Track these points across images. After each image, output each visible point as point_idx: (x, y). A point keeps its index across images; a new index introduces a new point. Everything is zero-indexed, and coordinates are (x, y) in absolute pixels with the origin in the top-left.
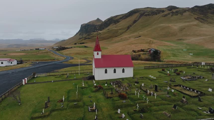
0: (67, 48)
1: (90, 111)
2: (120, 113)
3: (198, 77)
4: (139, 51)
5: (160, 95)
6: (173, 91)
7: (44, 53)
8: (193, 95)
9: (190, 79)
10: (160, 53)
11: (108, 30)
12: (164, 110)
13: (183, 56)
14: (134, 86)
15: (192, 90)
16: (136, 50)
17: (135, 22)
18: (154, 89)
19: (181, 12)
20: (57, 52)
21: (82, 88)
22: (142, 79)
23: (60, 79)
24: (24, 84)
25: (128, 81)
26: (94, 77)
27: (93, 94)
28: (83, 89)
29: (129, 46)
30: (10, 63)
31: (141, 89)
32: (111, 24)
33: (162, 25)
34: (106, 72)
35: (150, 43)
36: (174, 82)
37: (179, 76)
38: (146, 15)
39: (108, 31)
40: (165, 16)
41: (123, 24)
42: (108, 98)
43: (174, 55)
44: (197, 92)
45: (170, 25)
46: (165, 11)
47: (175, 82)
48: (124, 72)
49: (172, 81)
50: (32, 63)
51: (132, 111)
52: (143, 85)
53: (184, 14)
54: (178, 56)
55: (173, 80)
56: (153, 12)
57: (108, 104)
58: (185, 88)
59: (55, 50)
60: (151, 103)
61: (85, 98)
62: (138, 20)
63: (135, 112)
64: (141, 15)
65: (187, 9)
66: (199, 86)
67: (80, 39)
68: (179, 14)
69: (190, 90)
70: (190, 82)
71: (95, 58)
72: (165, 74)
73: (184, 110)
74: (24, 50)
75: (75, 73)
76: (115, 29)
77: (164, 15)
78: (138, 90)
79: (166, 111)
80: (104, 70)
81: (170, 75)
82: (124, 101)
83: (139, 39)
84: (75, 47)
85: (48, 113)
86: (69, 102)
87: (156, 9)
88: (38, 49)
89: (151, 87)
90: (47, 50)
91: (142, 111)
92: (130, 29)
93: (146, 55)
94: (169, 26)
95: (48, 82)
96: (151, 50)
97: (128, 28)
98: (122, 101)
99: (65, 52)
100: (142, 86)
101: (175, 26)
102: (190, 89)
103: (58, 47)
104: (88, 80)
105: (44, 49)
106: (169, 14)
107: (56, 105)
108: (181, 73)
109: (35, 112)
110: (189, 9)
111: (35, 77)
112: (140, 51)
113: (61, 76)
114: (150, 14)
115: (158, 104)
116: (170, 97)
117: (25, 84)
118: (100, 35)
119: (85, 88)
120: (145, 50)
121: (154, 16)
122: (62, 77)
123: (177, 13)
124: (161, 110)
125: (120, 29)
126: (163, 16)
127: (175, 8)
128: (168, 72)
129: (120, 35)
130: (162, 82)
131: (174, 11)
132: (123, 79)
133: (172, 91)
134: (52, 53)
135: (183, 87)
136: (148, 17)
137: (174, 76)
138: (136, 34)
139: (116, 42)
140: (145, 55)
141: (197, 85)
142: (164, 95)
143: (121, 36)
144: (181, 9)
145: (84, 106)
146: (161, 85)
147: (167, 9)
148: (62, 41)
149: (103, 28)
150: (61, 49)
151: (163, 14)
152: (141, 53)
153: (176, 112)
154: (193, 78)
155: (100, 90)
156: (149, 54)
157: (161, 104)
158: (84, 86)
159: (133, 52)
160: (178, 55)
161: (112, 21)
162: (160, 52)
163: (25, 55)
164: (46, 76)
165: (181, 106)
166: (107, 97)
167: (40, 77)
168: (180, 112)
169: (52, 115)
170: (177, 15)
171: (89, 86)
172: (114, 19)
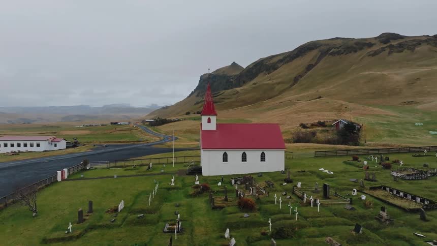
0: (171, 121)
1: (167, 231)
2: (229, 238)
3: (433, 173)
4: (313, 125)
5: (331, 204)
6: (364, 197)
7: (125, 130)
8: (411, 208)
9: (412, 175)
10: (359, 130)
11: (254, 86)
12: (331, 235)
13: (413, 136)
14: (279, 188)
15: (409, 197)
16: (307, 124)
17: (309, 67)
18: (322, 194)
19: (411, 44)
20: (150, 129)
21: (169, 189)
22: (301, 176)
23: (133, 173)
24: (59, 179)
25: (270, 177)
26: (201, 169)
27: (185, 201)
28: (171, 190)
29: (295, 115)
30: (53, 145)
31: (293, 193)
32: (260, 73)
33: (367, 73)
34: (225, 158)
35: (339, 110)
36: (372, 181)
37: (388, 171)
38: (333, 54)
39: (254, 88)
40: (375, 54)
41: (285, 72)
42: (215, 208)
43: (392, 134)
44: (422, 201)
45: (385, 73)
46: (375, 44)
47: (375, 181)
48: (264, 161)
49: (369, 180)
50: (94, 146)
51: (258, 234)
52: (299, 185)
53: (417, 49)
54: (400, 136)
55: (371, 177)
56: (348, 48)
57: (211, 220)
58: (395, 193)
59: (147, 125)
60: (306, 220)
61: (167, 208)
62: (316, 64)
63: (262, 236)
64: (322, 54)
65: (424, 39)
66: (431, 191)
67: (198, 103)
68: (406, 50)
69: (406, 197)
70: (411, 183)
71: (203, 129)
72: (358, 166)
73: (379, 238)
74: (90, 126)
75: (167, 163)
76: (270, 82)
77: (372, 53)
78: (286, 195)
79: (336, 237)
80: (220, 154)
81: (368, 168)
82: (246, 215)
83: (316, 102)
84: (185, 119)
85: (79, 232)
86: (130, 212)
87: (354, 41)
88: (116, 123)
89: (316, 189)
90: (132, 125)
91: (279, 234)
92: (298, 82)
93: (328, 133)
94: (383, 74)
95: (107, 177)
96: (341, 123)
97: (296, 80)
98: (240, 214)
99: (164, 128)
100: (296, 186)
101: (397, 74)
102: (405, 195)
103: (153, 120)
104: (187, 174)
105: (127, 123)
106: (383, 49)
107: (101, 217)
108: (394, 166)
109: (56, 229)
110: (429, 38)
111: (88, 168)
112: (316, 125)
113: (137, 167)
114: (343, 50)
115: (323, 222)
116: (352, 209)
117: (63, 179)
118: (237, 95)
119: (174, 188)
120: (327, 124)
121: (350, 54)
122: (138, 169)
123: (401, 48)
124: (324, 235)
125: (278, 83)
126: (369, 56)
127: (396, 37)
128: (365, 163)
129: (277, 95)
130: (343, 182)
131: (395, 43)
132: (260, 175)
133: (361, 198)
134: (140, 131)
135: (391, 190)
136: (337, 57)
137: (377, 170)
138: (311, 92)
139: (269, 109)
140: (326, 134)
141: (427, 188)
142: (341, 207)
143: (280, 96)
144: (411, 39)
145: (158, 222)
146: (340, 187)
147: (378, 40)
148: (163, 108)
149: (244, 82)
150: (159, 122)
151: (370, 50)
152: (318, 130)
153: (359, 241)
154: (420, 175)
155: (205, 193)
156: (335, 131)
157: (328, 224)
158: (174, 184)
159: (300, 128)
160: (402, 133)
161: (263, 66)
162: (361, 127)
163: (88, 135)
164: (107, 168)
165: (375, 230)
166: (213, 206)
167: (96, 169)
168: (368, 241)
169: (85, 237)
170: (402, 51)
171: (184, 185)
172: (267, 64)
